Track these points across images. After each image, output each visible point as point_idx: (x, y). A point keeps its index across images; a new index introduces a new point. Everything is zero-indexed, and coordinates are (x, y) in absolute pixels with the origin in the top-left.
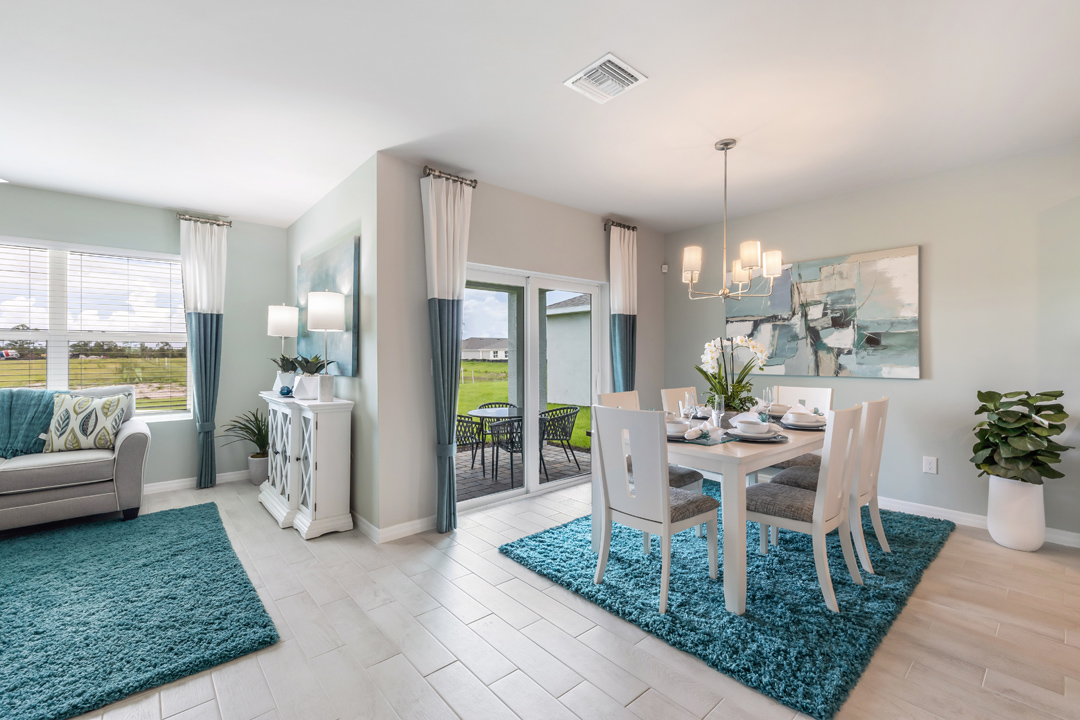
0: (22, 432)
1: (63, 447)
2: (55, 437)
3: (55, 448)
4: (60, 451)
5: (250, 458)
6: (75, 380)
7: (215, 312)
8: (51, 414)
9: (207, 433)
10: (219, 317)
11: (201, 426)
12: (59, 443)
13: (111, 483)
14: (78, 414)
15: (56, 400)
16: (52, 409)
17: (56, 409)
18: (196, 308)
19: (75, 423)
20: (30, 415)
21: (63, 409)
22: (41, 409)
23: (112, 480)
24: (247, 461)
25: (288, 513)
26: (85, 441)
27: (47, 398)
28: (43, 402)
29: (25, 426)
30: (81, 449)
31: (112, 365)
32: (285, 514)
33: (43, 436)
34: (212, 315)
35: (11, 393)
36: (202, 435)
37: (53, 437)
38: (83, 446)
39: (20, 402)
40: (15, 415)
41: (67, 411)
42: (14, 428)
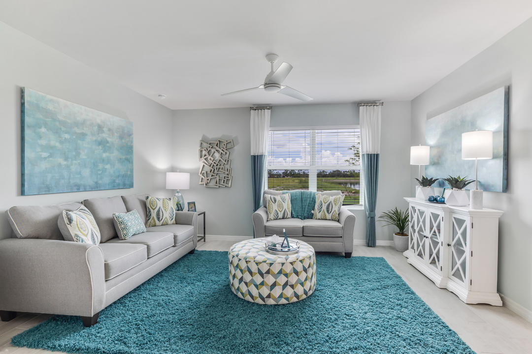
0: (306, 209)
1: (320, 218)
2: (317, 213)
3: (318, 218)
4: (319, 219)
5: (394, 234)
6: (320, 188)
7: (376, 153)
8: (315, 202)
9: (372, 218)
10: (377, 155)
11: (369, 214)
12: (319, 215)
13: (341, 238)
14: (325, 203)
15: (316, 196)
16: (315, 200)
17: (317, 200)
18: (367, 152)
19: (324, 208)
20: (308, 202)
21: (319, 201)
22: (311, 200)
23: (341, 237)
24: (393, 236)
25: (442, 279)
26: (329, 216)
27: (312, 195)
28: (312, 197)
29: (307, 207)
30: (326, 220)
31: (297, 180)
32: (440, 279)
33: (312, 212)
34: (374, 154)
35: (302, 192)
36: (369, 218)
37: (316, 212)
38: (327, 218)
39: (304, 196)
40: (303, 202)
41: (321, 202)
42: (303, 207)
